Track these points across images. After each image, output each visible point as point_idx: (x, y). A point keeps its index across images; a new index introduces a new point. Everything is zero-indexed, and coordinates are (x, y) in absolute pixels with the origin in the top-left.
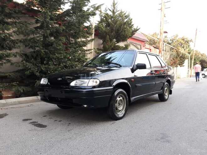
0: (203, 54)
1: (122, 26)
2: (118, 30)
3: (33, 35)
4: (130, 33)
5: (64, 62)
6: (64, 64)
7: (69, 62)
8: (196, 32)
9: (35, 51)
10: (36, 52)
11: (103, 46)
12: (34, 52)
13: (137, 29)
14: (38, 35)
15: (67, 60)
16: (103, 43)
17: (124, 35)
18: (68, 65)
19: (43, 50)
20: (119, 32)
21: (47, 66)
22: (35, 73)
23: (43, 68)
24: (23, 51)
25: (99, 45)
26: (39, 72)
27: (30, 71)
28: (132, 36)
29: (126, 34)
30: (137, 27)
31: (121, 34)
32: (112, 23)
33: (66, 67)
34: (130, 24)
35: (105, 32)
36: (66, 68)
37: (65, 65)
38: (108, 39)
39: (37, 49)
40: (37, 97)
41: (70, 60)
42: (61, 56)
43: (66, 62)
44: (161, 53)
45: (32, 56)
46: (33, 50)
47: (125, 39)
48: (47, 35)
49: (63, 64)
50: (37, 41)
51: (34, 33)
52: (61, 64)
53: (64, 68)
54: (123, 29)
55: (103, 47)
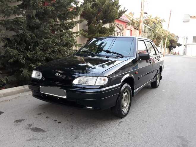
0: (172, 34)
1: (111, 7)
2: (106, 11)
3: (14, 15)
4: (118, 15)
5: (52, 47)
6: (52, 49)
7: (57, 47)
8: (171, 13)
9: (19, 34)
10: (19, 36)
11: (89, 27)
12: (18, 36)
13: (125, 10)
14: (21, 16)
15: (55, 45)
16: (88, 24)
17: (111, 17)
18: (55, 50)
19: (29, 34)
20: (107, 13)
21: (33, 52)
22: (20, 61)
23: (29, 54)
24: (4, 35)
25: (84, 26)
26: (24, 59)
27: (15, 59)
28: (119, 18)
29: (113, 15)
30: (125, 8)
31: (109, 15)
32: (100, 3)
33: (53, 52)
34: (117, 4)
35: (92, 12)
36: (54, 54)
37: (52, 51)
38: (95, 20)
39: (21, 32)
40: (24, 87)
41: (57, 44)
42: (49, 41)
43: (53, 47)
44: (141, 34)
45: (16, 41)
46: (16, 34)
47: (112, 21)
48: (33, 16)
49: (50, 49)
50: (21, 23)
51: (16, 13)
52: (49, 49)
53: (52, 54)
54: (111, 10)
55: (88, 29)
